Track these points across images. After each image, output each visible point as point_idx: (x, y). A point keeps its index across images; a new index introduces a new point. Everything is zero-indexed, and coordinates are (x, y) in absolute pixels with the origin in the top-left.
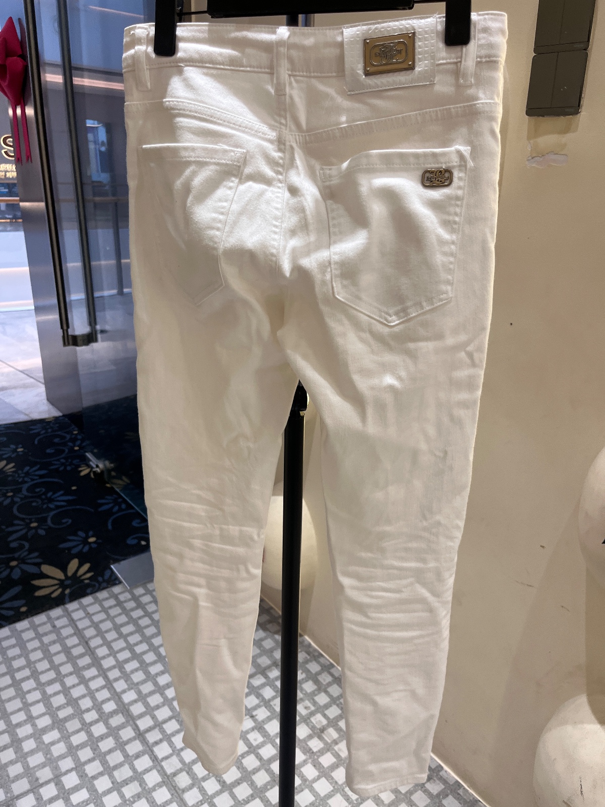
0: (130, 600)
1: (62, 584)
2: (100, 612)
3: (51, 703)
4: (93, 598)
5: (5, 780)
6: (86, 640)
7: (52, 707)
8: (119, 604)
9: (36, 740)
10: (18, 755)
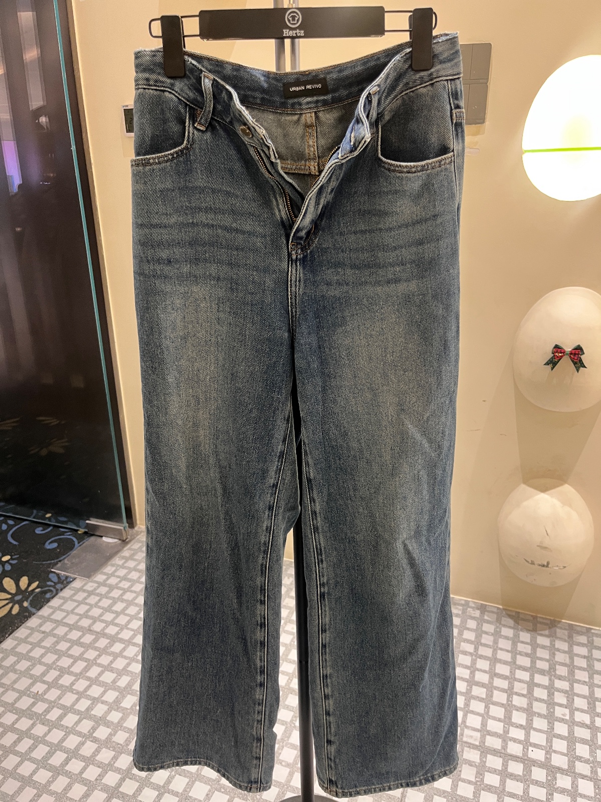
0: (98, 587)
1: (12, 600)
2: (77, 606)
3: (103, 682)
4: (60, 598)
5: (119, 748)
6: (88, 628)
7: (107, 683)
8: (90, 593)
9: (117, 710)
10: (112, 727)
